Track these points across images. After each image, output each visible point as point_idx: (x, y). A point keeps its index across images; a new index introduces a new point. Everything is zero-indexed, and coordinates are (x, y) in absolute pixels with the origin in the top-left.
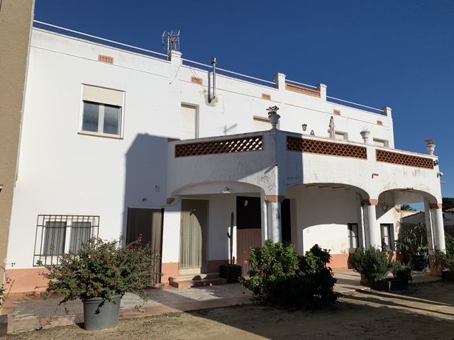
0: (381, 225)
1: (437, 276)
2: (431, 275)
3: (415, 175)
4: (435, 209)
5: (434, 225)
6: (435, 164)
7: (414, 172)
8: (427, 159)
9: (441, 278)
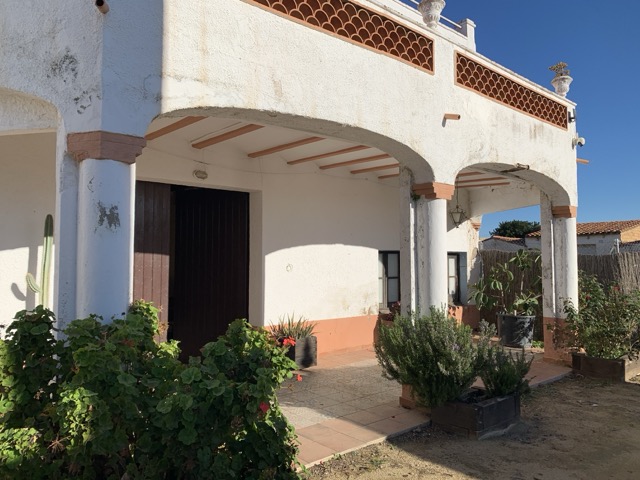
1: (558, 363)
2: (545, 360)
3: (535, 136)
4: (563, 218)
5: (558, 254)
6: (570, 119)
7: (533, 128)
8: (557, 105)
9: (571, 370)
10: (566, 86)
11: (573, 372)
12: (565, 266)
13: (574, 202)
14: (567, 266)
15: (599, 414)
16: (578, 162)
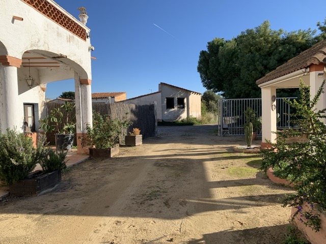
0: (25, 104)
1: (84, 154)
2: (78, 154)
3: (70, 41)
4: (85, 85)
5: (83, 103)
6: (87, 36)
7: (68, 37)
8: (81, 28)
9: (89, 156)
10: (86, 19)
11: (90, 157)
12: (86, 108)
13: (90, 77)
14: (87, 108)
15: (98, 172)
16: (91, 59)
